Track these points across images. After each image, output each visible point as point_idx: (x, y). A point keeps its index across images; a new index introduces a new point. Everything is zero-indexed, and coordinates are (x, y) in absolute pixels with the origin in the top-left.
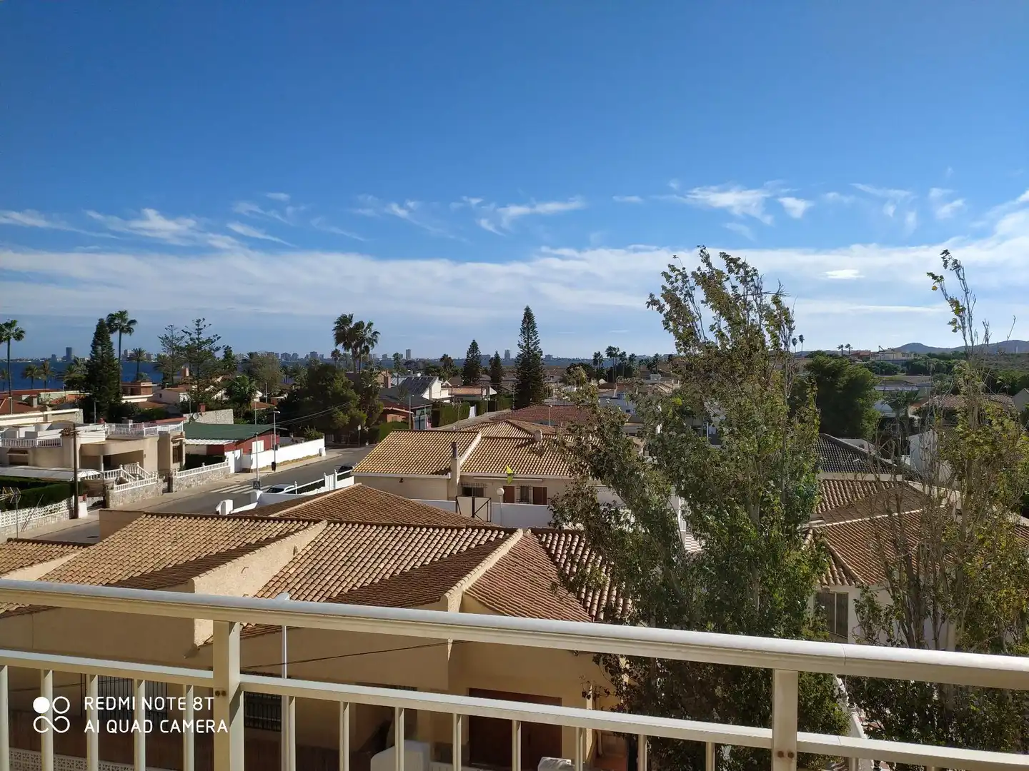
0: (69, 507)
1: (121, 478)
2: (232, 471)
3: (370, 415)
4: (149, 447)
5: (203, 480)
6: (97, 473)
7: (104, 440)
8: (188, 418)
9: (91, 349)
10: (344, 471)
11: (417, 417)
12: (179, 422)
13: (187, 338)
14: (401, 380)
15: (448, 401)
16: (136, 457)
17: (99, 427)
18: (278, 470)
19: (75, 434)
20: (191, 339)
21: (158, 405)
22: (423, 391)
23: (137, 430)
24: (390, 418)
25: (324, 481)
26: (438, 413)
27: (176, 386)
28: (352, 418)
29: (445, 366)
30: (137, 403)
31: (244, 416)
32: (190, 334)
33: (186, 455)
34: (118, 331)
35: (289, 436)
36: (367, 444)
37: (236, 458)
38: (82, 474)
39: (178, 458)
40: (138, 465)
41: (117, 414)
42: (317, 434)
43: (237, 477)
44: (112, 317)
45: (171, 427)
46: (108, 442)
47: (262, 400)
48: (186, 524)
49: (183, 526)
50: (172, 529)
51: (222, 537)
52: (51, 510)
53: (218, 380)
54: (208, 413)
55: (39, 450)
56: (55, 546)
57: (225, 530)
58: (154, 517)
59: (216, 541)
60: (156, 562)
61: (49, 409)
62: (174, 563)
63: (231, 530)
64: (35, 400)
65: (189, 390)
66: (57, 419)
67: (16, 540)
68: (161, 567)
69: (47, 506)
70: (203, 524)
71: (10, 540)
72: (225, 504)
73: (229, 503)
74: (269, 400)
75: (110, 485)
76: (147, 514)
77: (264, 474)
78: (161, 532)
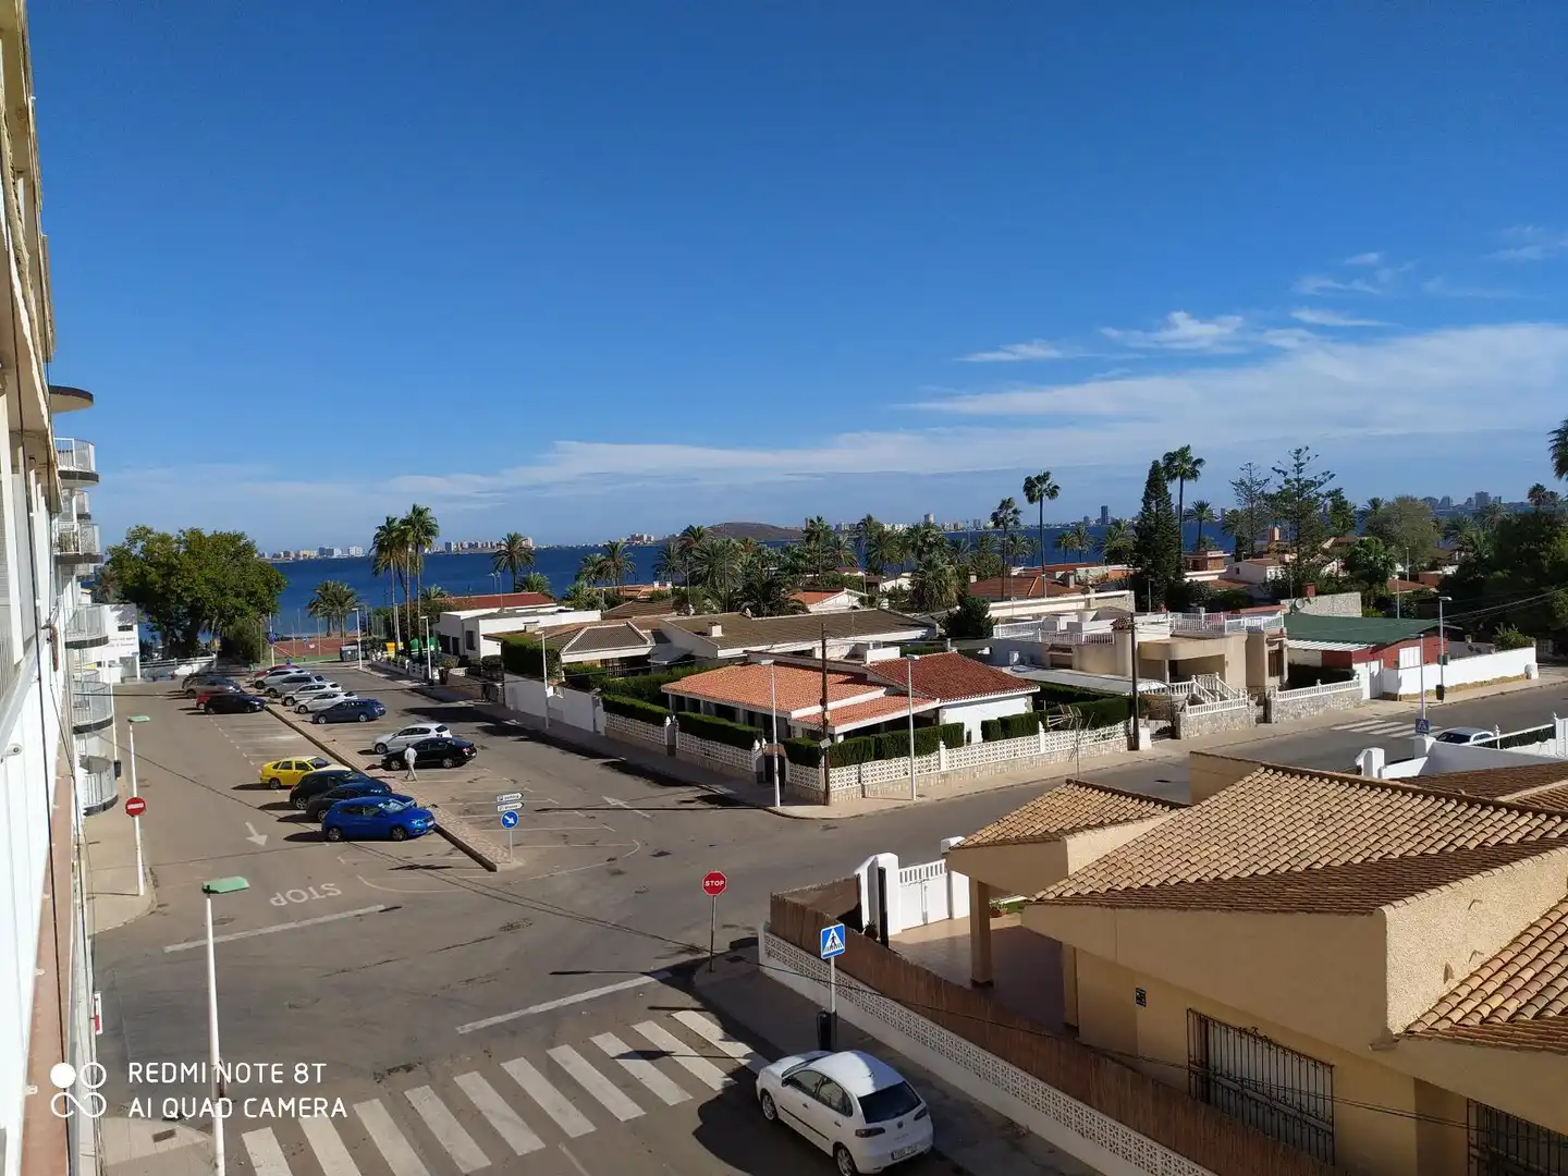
0: (1127, 734)
1: (1193, 696)
2: (1367, 695)
4: (1233, 649)
5: (1318, 707)
6: (1163, 686)
7: (1168, 637)
8: (1288, 606)
9: (1142, 505)
12: (1274, 613)
13: (1281, 480)
16: (1211, 666)
17: (1160, 617)
18: (1448, 699)
19: (1132, 628)
20: (1287, 482)
21: (1236, 587)
23: (1214, 623)
25: (1554, 728)
27: (1260, 555)
30: (1207, 582)
31: (1379, 605)
32: (1285, 474)
33: (1289, 665)
34: (1179, 479)
35: (1463, 640)
37: (1372, 675)
38: (1144, 686)
39: (1276, 669)
40: (1218, 678)
41: (1181, 599)
42: (1522, 639)
43: (1373, 706)
44: (1170, 457)
45: (1266, 619)
46: (1175, 640)
47: (1402, 576)
48: (1335, 793)
49: (1331, 795)
50: (1312, 798)
51: (1406, 828)
52: (1104, 736)
53: (1326, 545)
54: (1320, 598)
55: (1086, 649)
56: (1130, 800)
57: (1411, 814)
58: (1280, 773)
59: (1397, 834)
60: (1293, 854)
61: (1093, 590)
62: (1324, 862)
63: (1422, 816)
64: (1072, 578)
65: (1283, 562)
66: (1101, 604)
67: (1077, 783)
68: (1304, 865)
69: (1100, 730)
70: (1367, 799)
71: (1068, 782)
72: (1370, 753)
73: (1378, 755)
74: (1414, 578)
75: (1180, 705)
76: (1267, 768)
77: (1426, 705)
78: (1294, 802)
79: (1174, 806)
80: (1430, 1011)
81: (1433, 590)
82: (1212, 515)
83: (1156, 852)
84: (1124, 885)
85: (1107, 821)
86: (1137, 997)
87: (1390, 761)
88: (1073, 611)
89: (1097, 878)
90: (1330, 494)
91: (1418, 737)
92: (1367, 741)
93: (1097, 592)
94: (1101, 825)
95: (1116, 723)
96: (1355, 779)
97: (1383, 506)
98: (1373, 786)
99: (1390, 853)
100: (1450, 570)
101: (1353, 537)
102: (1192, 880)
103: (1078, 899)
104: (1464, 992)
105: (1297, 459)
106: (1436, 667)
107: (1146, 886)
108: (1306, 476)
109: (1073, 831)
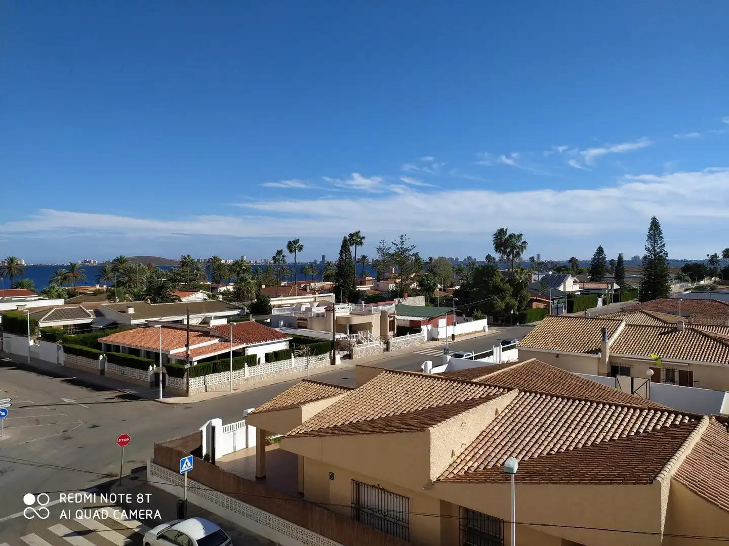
0: (330, 357)
1: (359, 340)
2: (426, 339)
3: (520, 302)
4: (375, 320)
5: (408, 344)
6: (346, 336)
7: (349, 314)
8: (397, 301)
9: (339, 256)
10: (506, 344)
11: (555, 305)
12: (392, 304)
13: (395, 248)
14: (541, 277)
15: (579, 293)
16: (367, 327)
17: (346, 306)
18: (456, 340)
19: (334, 310)
20: (398, 249)
21: (377, 292)
22: (559, 285)
23: (368, 308)
24: (535, 305)
25: (492, 351)
26: (572, 303)
27: (387, 279)
28: (507, 304)
29: (572, 266)
30: (365, 290)
31: (431, 301)
32: (397, 245)
33: (397, 326)
34: (355, 245)
35: (462, 316)
36: (518, 324)
37: (428, 330)
38: (338, 336)
39: (392, 329)
40: (369, 332)
41: (354, 298)
42: (482, 315)
43: (428, 343)
44: (351, 235)
45: (388, 307)
46: (352, 316)
47: (440, 290)
48: (412, 381)
49: (411, 382)
50: (404, 383)
51: (439, 394)
52: (320, 359)
53: (412, 276)
54: (409, 298)
55: (313, 319)
56: (330, 387)
57: (441, 388)
58: (392, 373)
59: (435, 396)
60: (395, 407)
61: (317, 293)
62: (407, 410)
63: (445, 389)
64: (308, 287)
65: (395, 283)
66: (321, 299)
67: (307, 381)
68: (400, 412)
69: (319, 356)
70: (424, 382)
71: (304, 380)
72: (426, 363)
73: (430, 363)
74: (445, 290)
75: (353, 344)
76: (386, 371)
77: (448, 343)
78: (396, 385)
79: (349, 389)
80: (446, 470)
81: (452, 295)
82: (368, 262)
83: (340, 410)
84: (326, 426)
85: (319, 398)
86: (330, 477)
87: (434, 366)
88: (309, 302)
89: (314, 423)
90: (414, 255)
91: (445, 356)
92: (427, 358)
93: (319, 294)
94: (317, 399)
95: (326, 353)
96: (420, 374)
97: (433, 261)
98: (427, 377)
99: (432, 405)
100: (458, 287)
101: (423, 272)
102: (355, 421)
103: (306, 434)
104: (458, 461)
105: (402, 239)
106: (452, 327)
107: (335, 426)
108: (405, 247)
109: (304, 403)
